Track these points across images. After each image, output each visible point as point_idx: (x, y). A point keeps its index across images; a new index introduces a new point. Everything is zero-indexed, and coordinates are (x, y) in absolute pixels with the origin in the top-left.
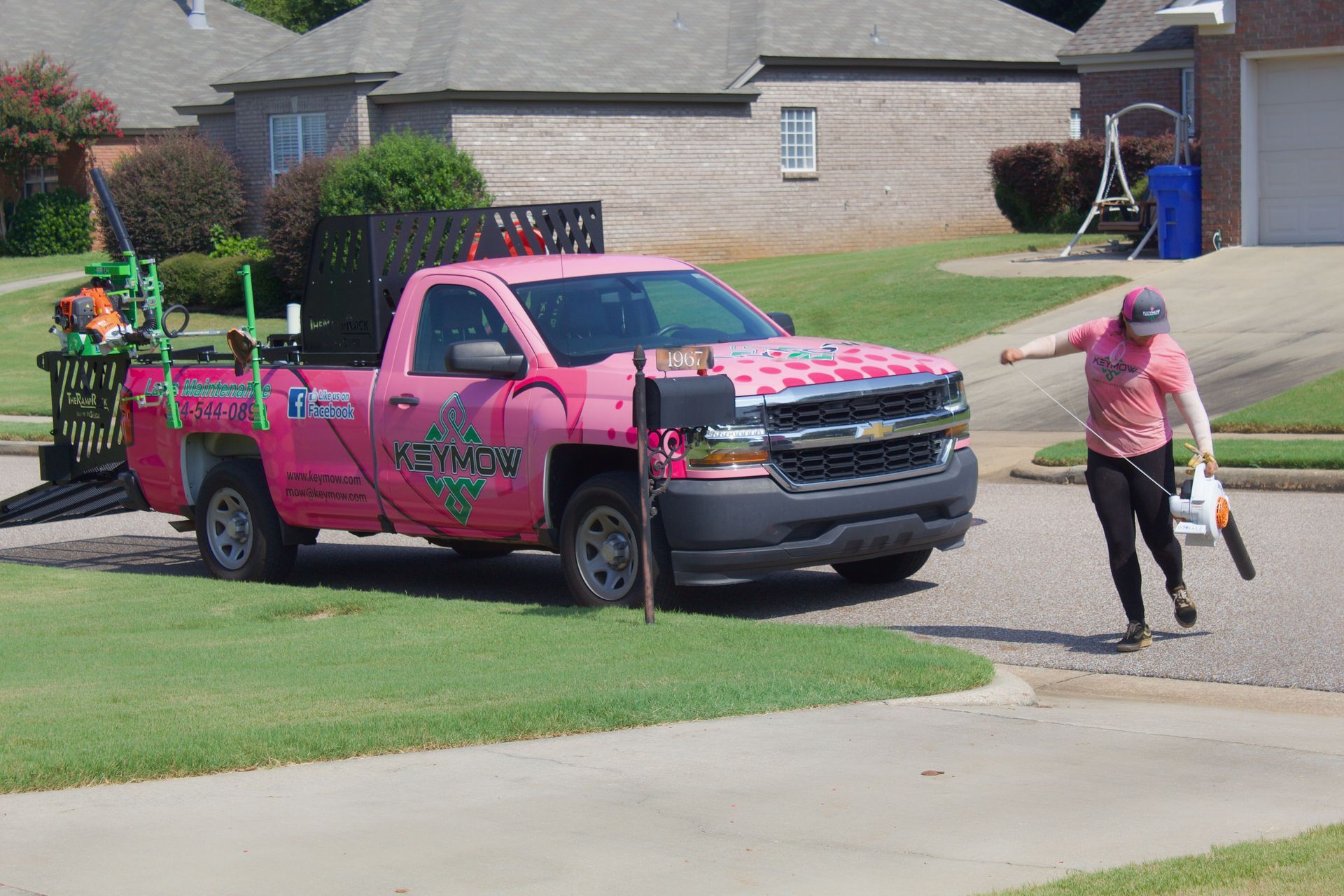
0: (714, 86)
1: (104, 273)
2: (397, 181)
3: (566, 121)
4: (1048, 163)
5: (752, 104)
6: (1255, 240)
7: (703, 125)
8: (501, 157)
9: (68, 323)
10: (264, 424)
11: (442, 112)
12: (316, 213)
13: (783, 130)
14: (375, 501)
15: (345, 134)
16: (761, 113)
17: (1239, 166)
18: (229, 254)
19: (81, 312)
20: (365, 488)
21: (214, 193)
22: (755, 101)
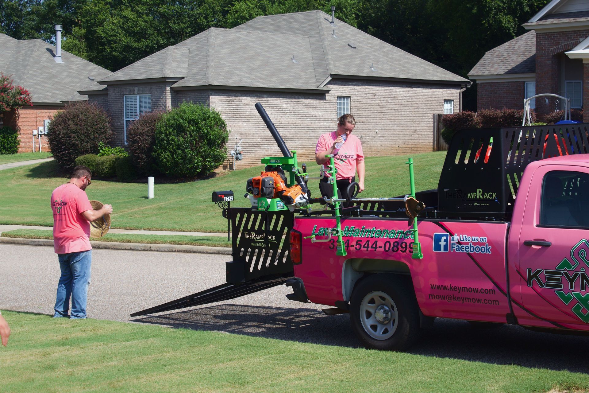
0: (312, 86)
2: (191, 124)
3: (255, 99)
4: (471, 120)
7: (307, 103)
10: (420, 255)
11: (205, 94)
12: (153, 137)
13: (338, 106)
15: (160, 103)
16: (330, 98)
18: (107, 155)
20: (499, 295)
21: (100, 128)
22: (328, 93)
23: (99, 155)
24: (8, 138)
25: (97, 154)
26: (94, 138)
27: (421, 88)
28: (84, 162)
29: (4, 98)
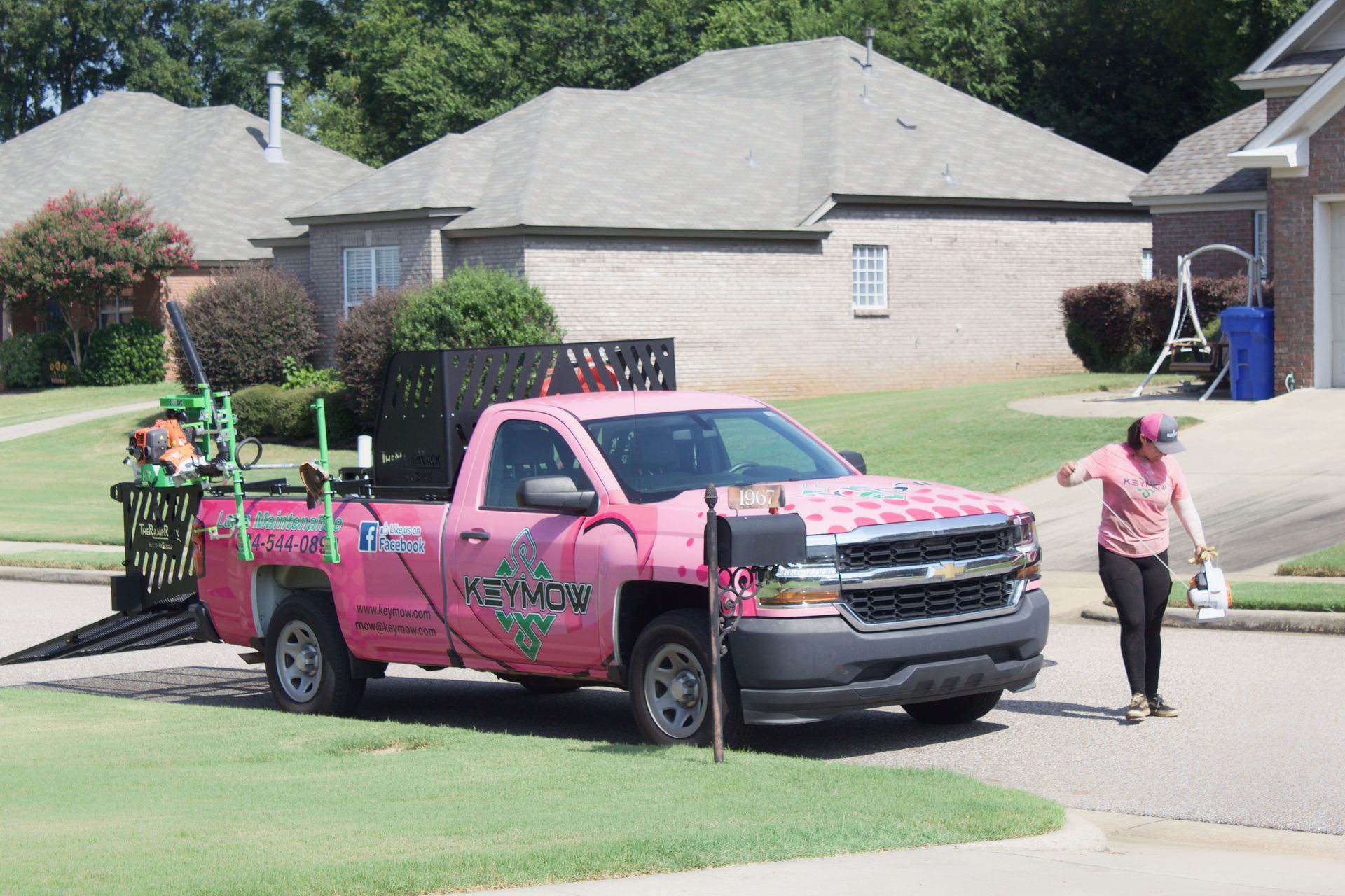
0: (786, 224)
1: (178, 404)
2: (469, 315)
3: (638, 256)
4: (1119, 303)
5: (824, 242)
6: (1329, 383)
7: (774, 262)
8: (572, 292)
9: (142, 455)
10: (335, 558)
11: (515, 246)
12: (389, 346)
13: (854, 267)
14: (444, 636)
15: (418, 268)
16: (833, 250)
17: (1312, 308)
18: (301, 386)
19: (155, 444)
20: (435, 622)
21: (288, 325)
22: (826, 238)
23: (284, 386)
24: (142, 345)
25: (281, 385)
26: (275, 348)
27: (1080, 221)
28: (248, 404)
29: (127, 250)
